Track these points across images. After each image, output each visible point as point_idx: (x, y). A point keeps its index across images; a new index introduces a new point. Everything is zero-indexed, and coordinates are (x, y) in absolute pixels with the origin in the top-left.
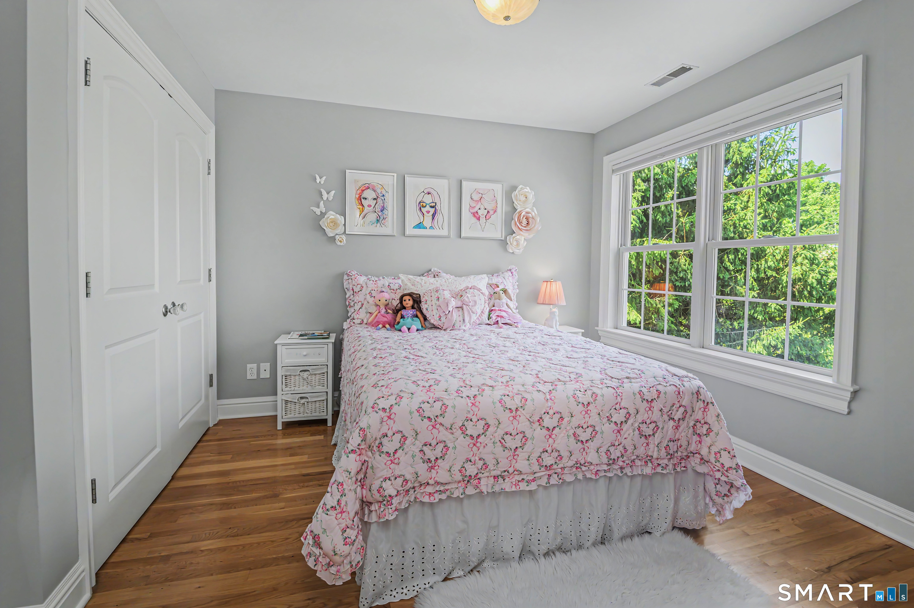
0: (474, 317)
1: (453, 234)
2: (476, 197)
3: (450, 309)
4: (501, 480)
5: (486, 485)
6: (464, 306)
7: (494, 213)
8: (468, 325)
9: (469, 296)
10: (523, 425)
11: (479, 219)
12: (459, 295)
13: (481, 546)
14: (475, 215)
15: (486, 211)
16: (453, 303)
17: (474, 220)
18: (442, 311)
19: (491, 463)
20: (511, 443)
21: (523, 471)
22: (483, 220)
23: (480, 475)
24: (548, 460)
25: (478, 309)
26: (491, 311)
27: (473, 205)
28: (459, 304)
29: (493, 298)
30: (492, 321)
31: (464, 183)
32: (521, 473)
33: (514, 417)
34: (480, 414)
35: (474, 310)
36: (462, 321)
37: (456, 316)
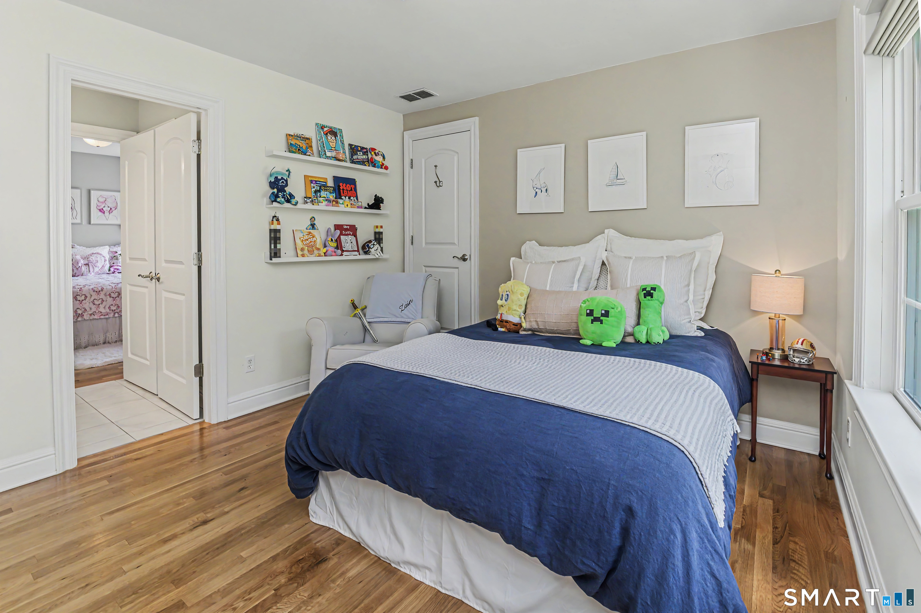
0: (97, 269)
1: (85, 221)
2: (102, 200)
3: (80, 265)
4: (93, 315)
5: (86, 317)
6: (89, 263)
7: (115, 209)
8: (93, 273)
9: (93, 258)
10: (102, 296)
11: (104, 213)
12: (86, 258)
13: (86, 340)
14: (102, 211)
15: (109, 209)
16: (82, 262)
17: (100, 213)
18: (74, 267)
19: (88, 309)
20: (97, 302)
21: (102, 312)
22: (107, 214)
23: (83, 314)
24: (113, 308)
25: (100, 265)
26: (111, 267)
27: (99, 204)
28: (86, 262)
29: (114, 259)
30: (111, 272)
31: (92, 192)
32: (101, 313)
33: (98, 294)
34: (83, 293)
35: (96, 265)
36: (88, 271)
37: (84, 268)
